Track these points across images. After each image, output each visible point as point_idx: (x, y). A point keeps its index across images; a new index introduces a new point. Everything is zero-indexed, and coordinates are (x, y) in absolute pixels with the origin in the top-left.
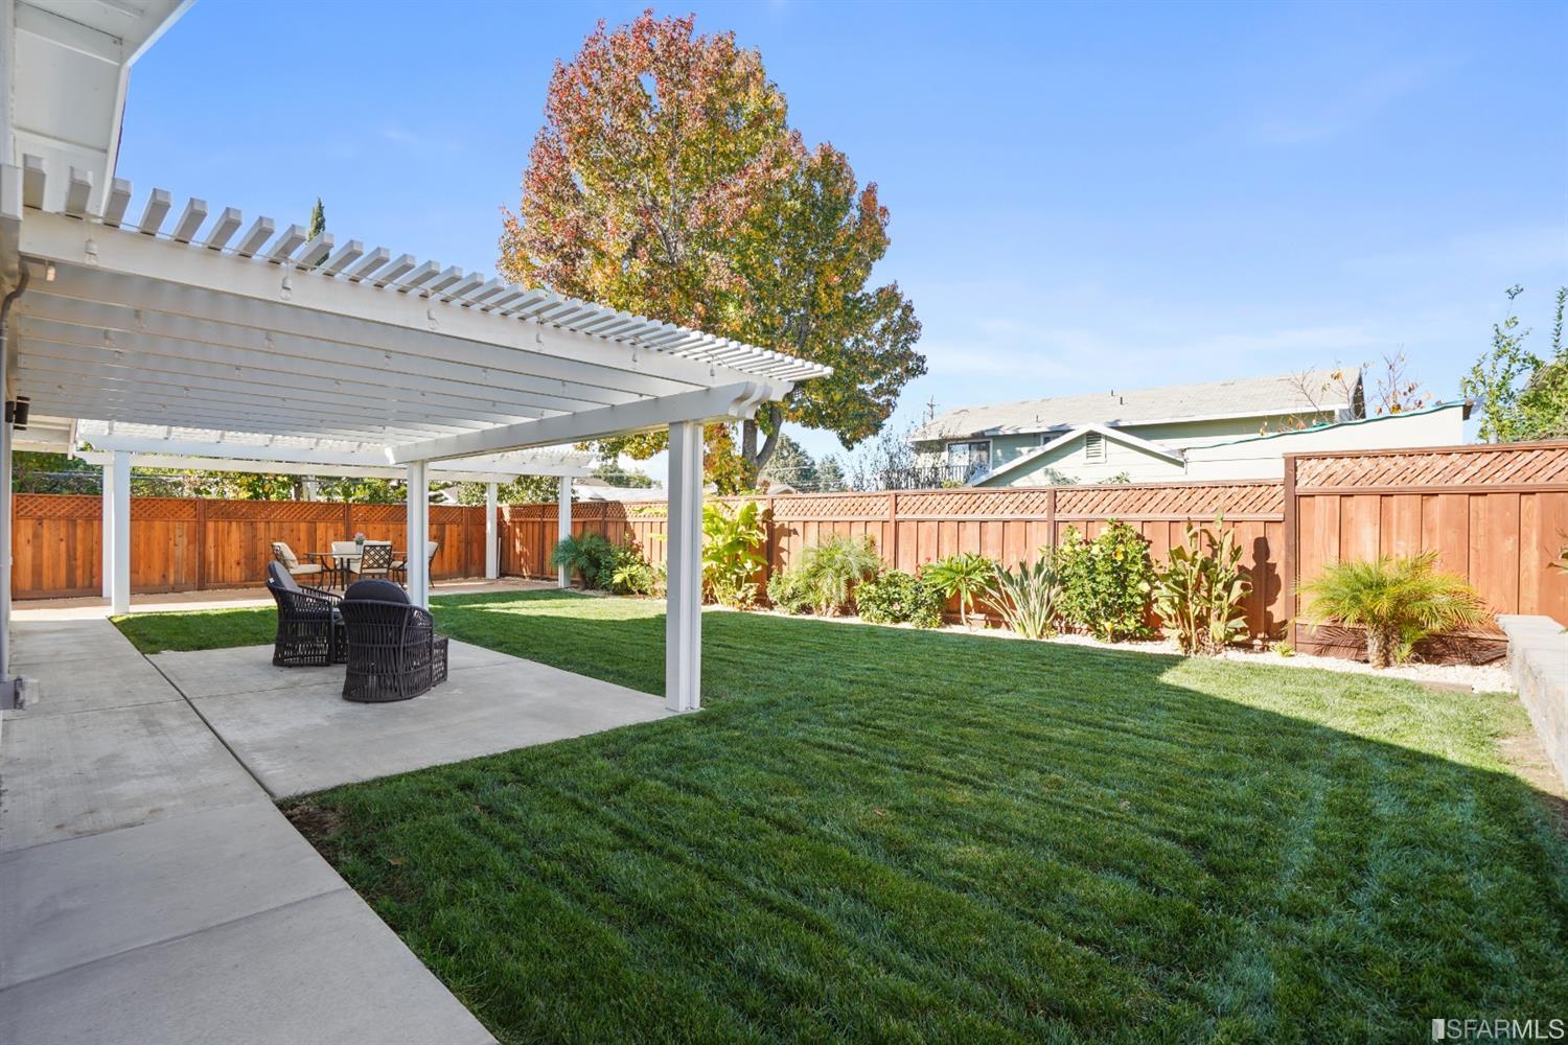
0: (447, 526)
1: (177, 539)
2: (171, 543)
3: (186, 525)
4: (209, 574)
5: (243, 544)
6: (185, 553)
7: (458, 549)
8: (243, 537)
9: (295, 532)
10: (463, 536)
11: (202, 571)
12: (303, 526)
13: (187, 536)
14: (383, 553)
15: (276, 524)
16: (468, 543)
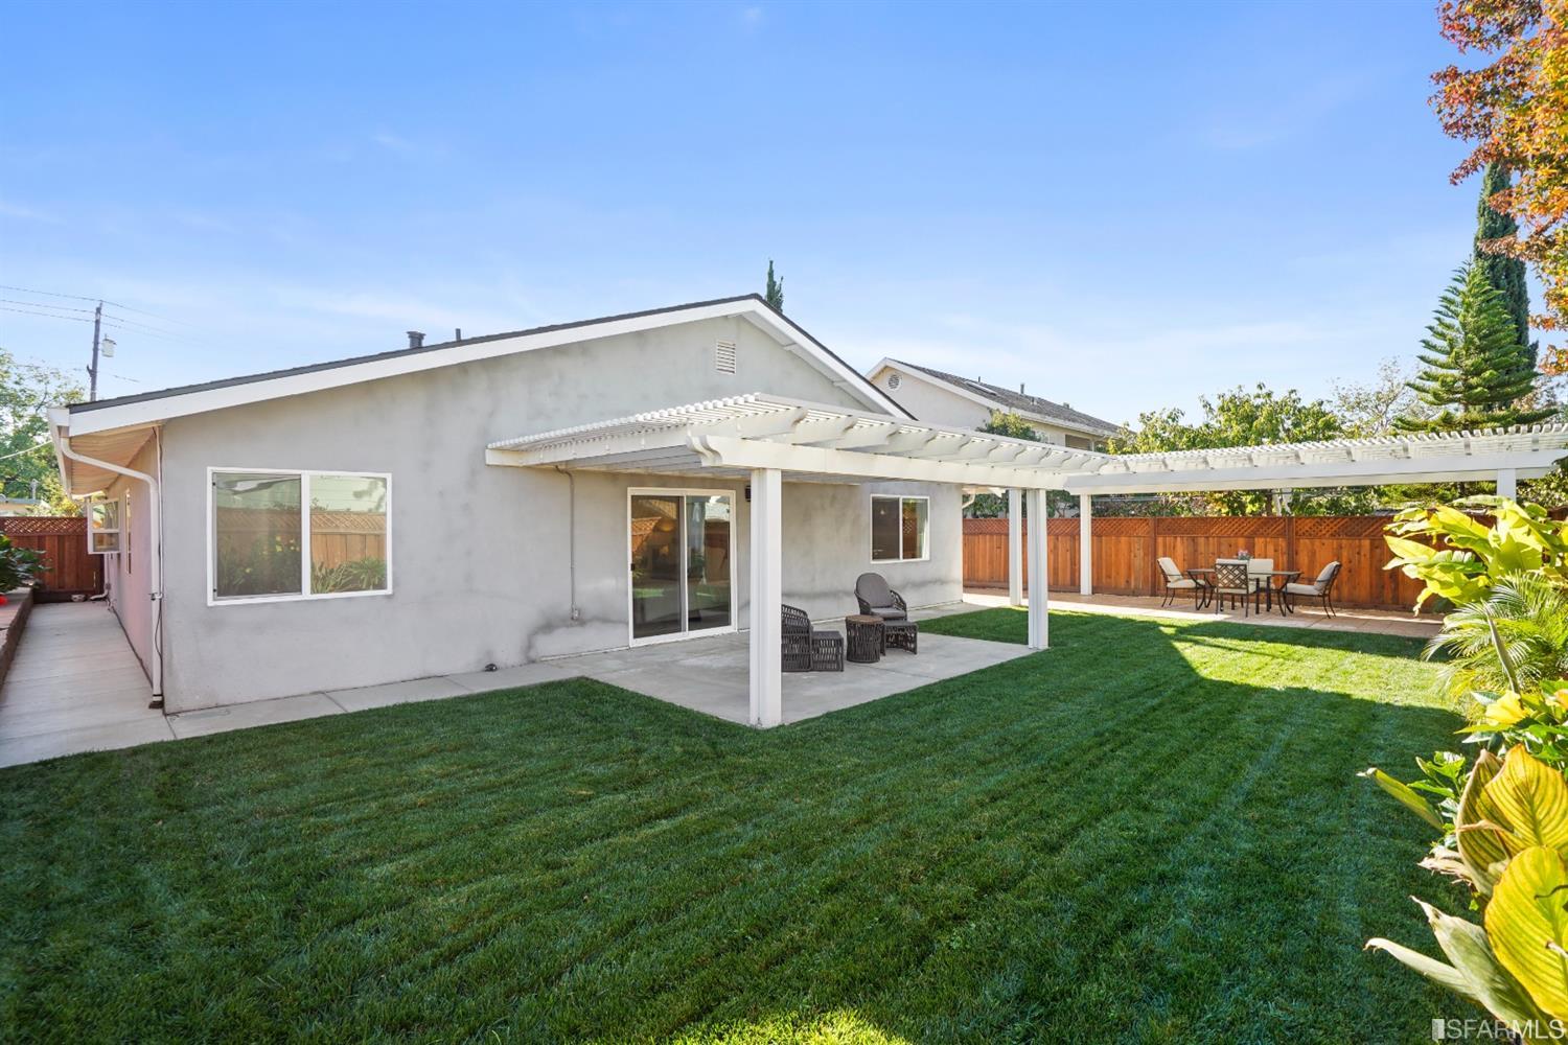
1: (1137, 551)
2: (1132, 555)
3: (1142, 539)
6: (1142, 563)
11: (1154, 580)
13: (1143, 549)
14: (1236, 572)
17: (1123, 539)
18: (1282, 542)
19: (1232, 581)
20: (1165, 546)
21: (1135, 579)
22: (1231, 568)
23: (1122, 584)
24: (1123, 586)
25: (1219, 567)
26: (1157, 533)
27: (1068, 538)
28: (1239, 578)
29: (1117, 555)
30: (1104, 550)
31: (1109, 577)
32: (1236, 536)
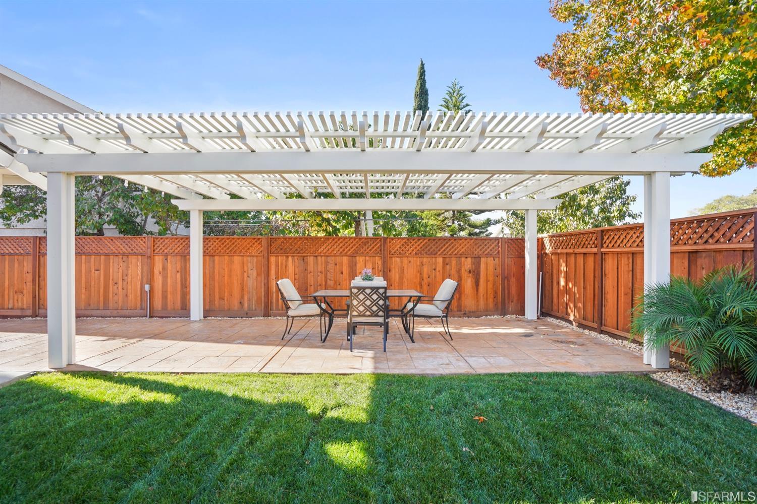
0: (483, 260)
1: (250, 271)
2: (246, 275)
3: (255, 259)
4: (271, 303)
5: (297, 276)
6: (255, 284)
7: (494, 283)
8: (297, 270)
9: (338, 266)
10: (499, 270)
11: (267, 301)
12: (345, 260)
13: (256, 269)
14: (375, 297)
15: (323, 258)
16: (505, 278)
17: (237, 259)
18: (378, 261)
19: (369, 308)
20: (277, 265)
21: (249, 300)
22: (368, 291)
23: (236, 305)
24: (236, 308)
25: (354, 291)
26: (269, 252)
27: (179, 258)
28: (377, 304)
29: (230, 276)
30: (216, 271)
31: (222, 298)
32: (341, 255)
